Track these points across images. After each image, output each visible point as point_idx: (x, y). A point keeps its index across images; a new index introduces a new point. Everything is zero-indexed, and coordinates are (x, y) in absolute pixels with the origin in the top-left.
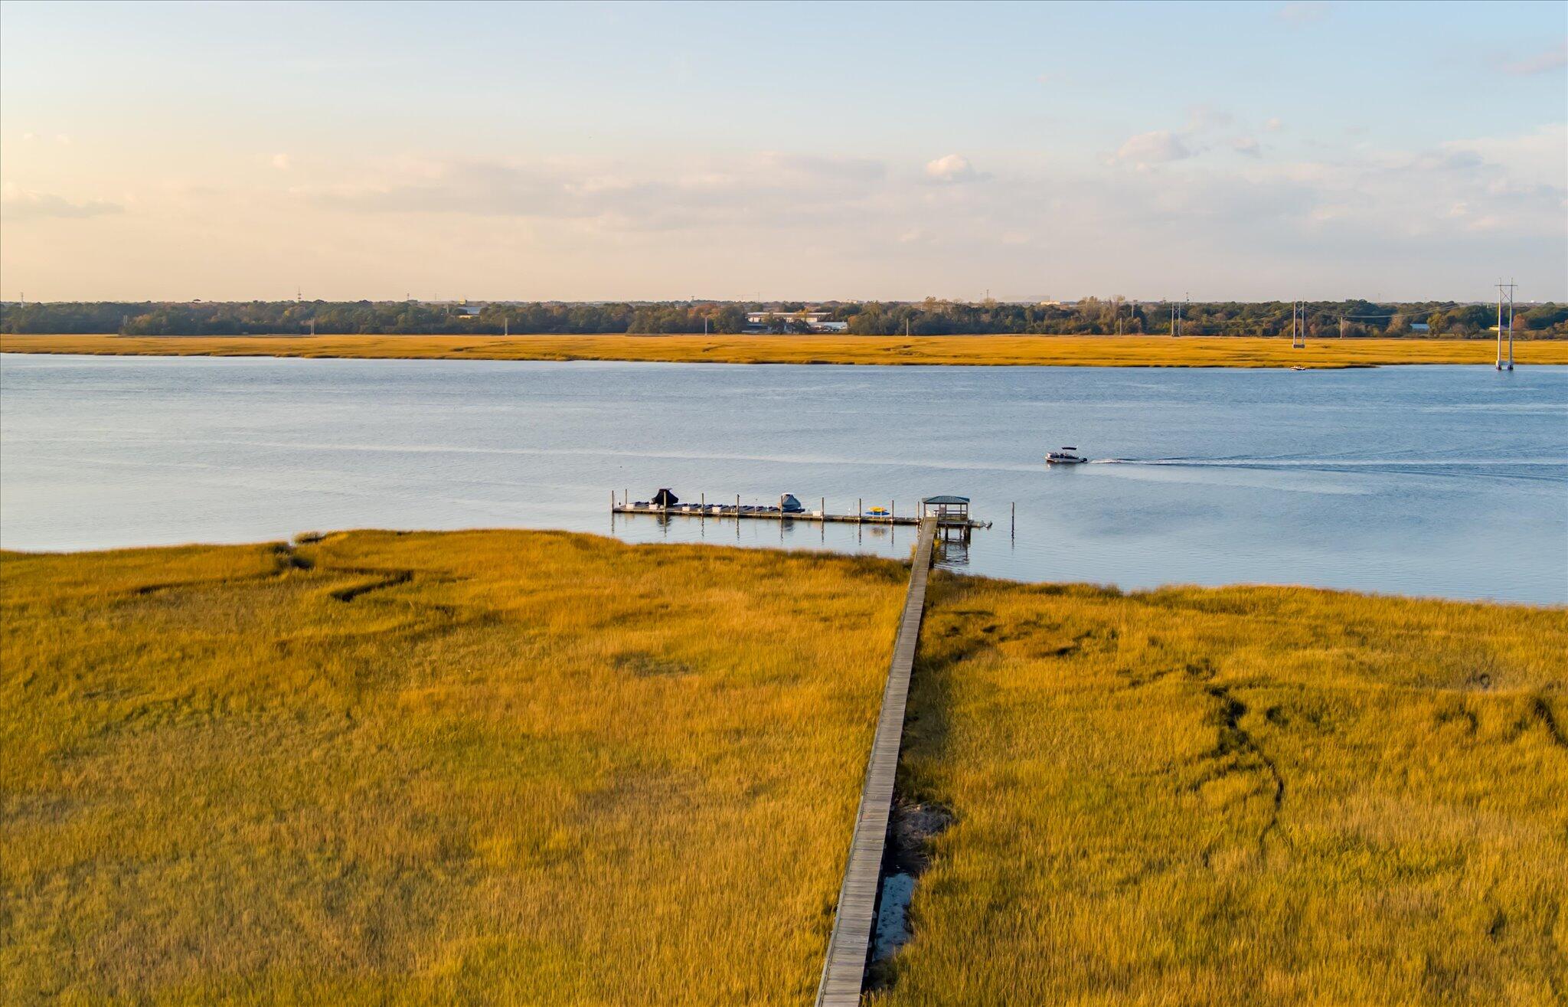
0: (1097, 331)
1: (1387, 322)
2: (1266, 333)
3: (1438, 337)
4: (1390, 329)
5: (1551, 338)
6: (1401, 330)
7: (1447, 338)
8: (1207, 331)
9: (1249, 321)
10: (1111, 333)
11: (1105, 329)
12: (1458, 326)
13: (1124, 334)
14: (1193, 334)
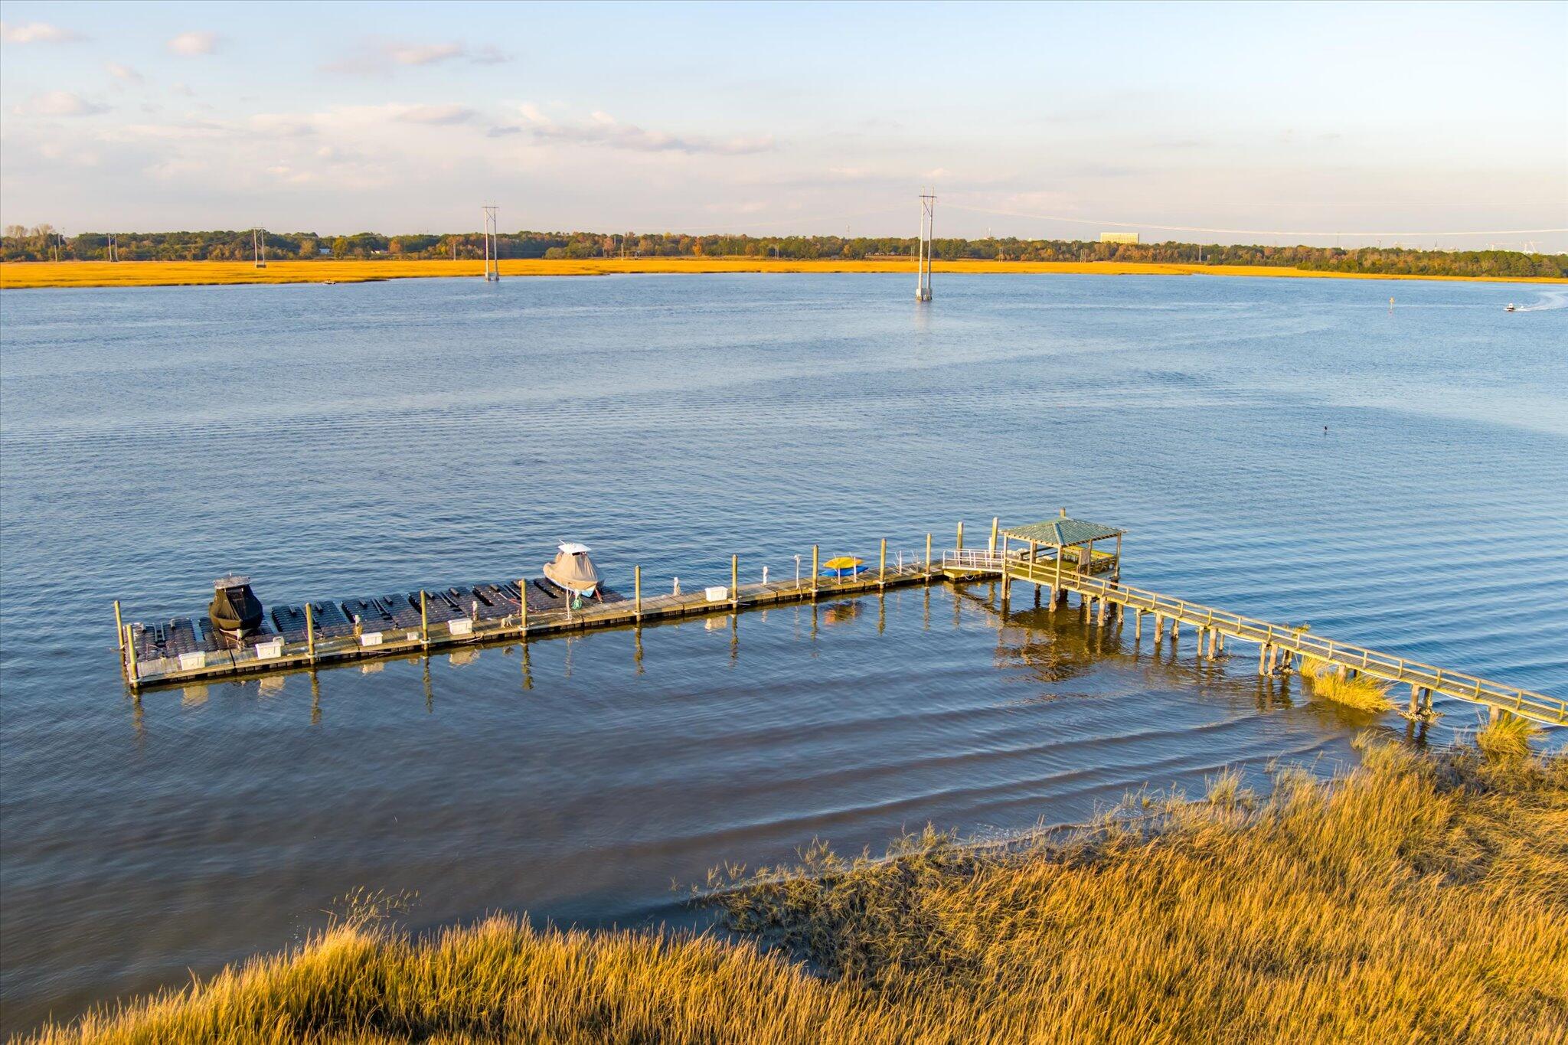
0: (31, 258)
1: (299, 247)
2: (196, 258)
3: (342, 259)
4: (301, 252)
5: (430, 258)
6: (312, 253)
7: (350, 259)
8: (140, 257)
9: (177, 247)
10: (46, 259)
11: (39, 256)
12: (359, 250)
13: (59, 260)
14: (127, 259)
